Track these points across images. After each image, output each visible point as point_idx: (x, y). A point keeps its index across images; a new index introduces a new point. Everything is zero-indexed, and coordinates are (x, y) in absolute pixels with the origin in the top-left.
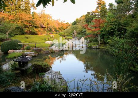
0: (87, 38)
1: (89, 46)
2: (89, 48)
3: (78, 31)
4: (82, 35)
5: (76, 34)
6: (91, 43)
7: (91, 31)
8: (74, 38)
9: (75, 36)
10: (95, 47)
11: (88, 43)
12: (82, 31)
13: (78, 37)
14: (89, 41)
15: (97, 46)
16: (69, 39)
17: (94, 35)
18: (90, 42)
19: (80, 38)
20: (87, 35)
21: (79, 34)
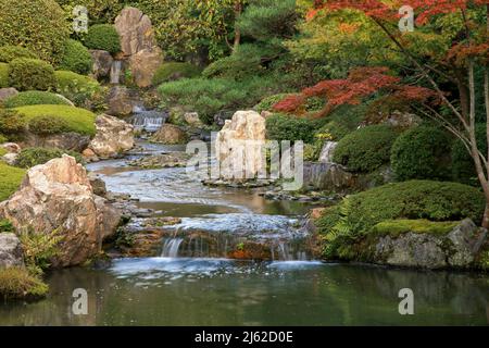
0: (305, 118)
1: (342, 229)
2: (333, 258)
3: (176, 16)
4: (243, 73)
5: (145, 59)
6: (371, 197)
7: (363, 19)
8: (130, 117)
9: (134, 91)
10: (431, 252)
11: (327, 186)
12: (243, 24)
13: (176, 97)
14: (343, 159)
15: (456, 238)
16: (43, 131)
17: (405, 72)
18: (356, 170)
19: (212, 120)
20: (315, 70)
21: (190, 55)
